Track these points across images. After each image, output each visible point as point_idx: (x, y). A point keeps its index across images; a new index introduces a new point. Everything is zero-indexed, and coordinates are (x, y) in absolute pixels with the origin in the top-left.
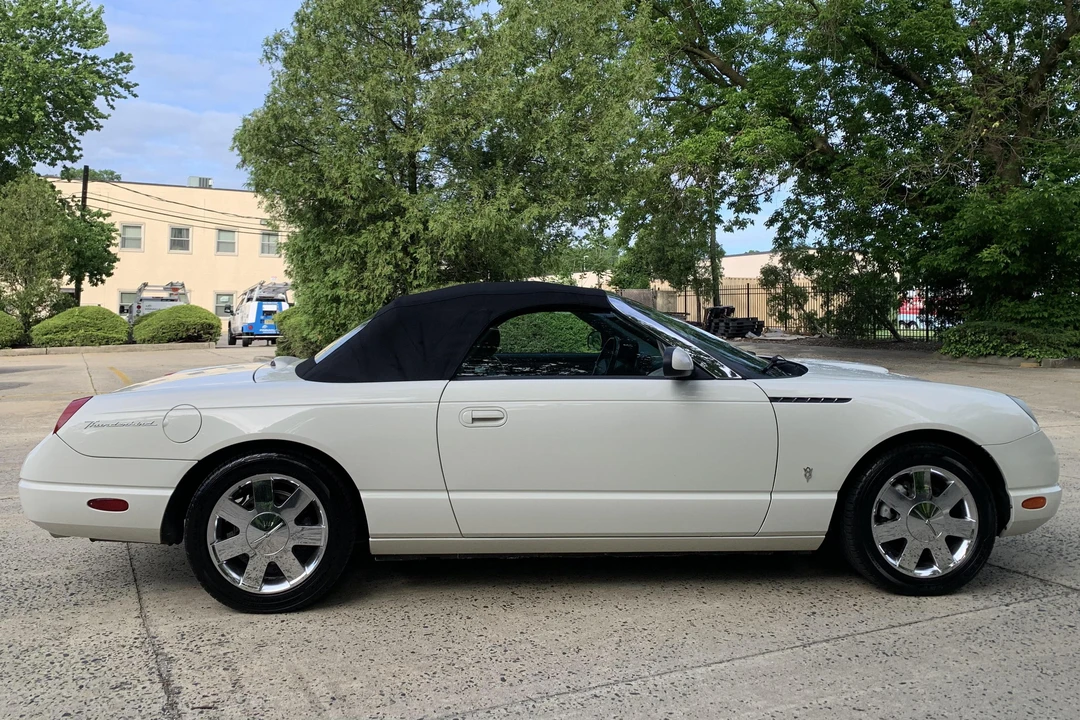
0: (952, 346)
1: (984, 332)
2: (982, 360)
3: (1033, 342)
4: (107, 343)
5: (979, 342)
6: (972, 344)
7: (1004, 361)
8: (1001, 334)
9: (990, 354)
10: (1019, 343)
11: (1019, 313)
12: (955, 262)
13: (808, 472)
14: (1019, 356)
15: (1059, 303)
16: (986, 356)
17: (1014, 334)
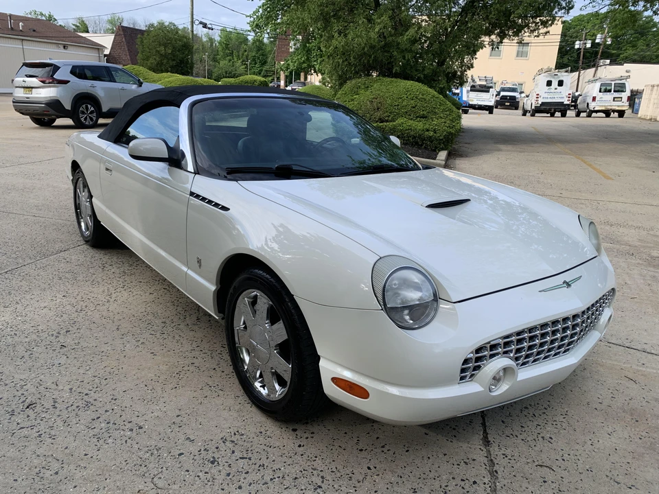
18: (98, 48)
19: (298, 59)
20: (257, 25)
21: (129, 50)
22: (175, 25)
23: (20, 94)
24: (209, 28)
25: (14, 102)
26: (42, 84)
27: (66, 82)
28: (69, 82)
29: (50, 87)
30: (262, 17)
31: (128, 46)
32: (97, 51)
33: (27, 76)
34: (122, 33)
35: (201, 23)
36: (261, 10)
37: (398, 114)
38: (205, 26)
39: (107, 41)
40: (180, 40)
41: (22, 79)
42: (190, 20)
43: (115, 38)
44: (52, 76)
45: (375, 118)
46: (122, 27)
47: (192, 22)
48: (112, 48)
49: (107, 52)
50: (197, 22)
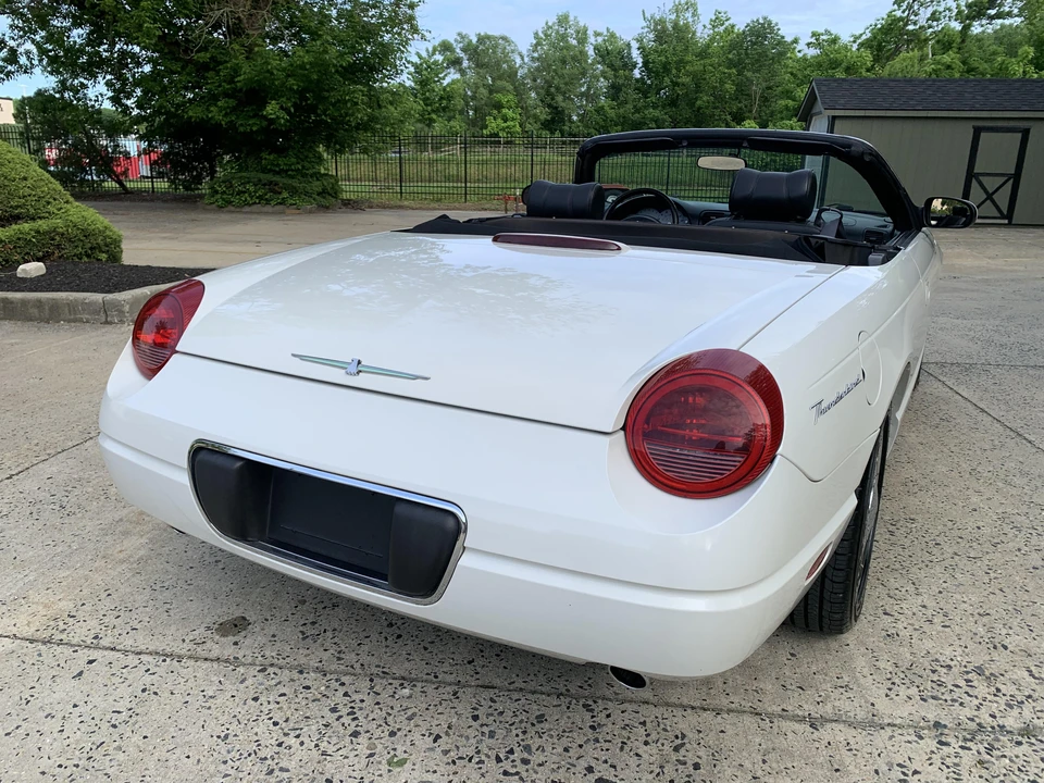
0: (219, 196)
1: (249, 182)
2: (247, 209)
3: (294, 191)
5: (245, 192)
6: (238, 194)
7: (268, 208)
8: (265, 185)
9: (255, 203)
10: (280, 193)
11: (278, 165)
12: (226, 115)
14: (281, 204)
15: (307, 157)
16: (250, 205)
17: (276, 185)
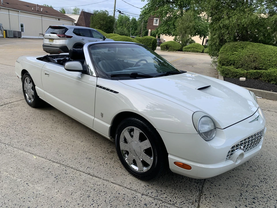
4: (197, 52)
13: (102, 115)
18: (72, 20)
19: (163, 29)
20: (145, 13)
21: (85, 22)
22: (107, 12)
23: (47, 42)
24: (122, 13)
25: (43, 46)
26: (59, 38)
27: (71, 37)
28: (72, 37)
29: (63, 39)
30: (147, 9)
31: (85, 20)
32: (71, 22)
33: (51, 33)
34: (83, 14)
35: (118, 11)
36: (147, 6)
37: (269, 65)
38: (120, 12)
39: (76, 18)
40: (109, 18)
41: (49, 34)
42: (114, 10)
43: (80, 17)
44: (64, 33)
45: (251, 66)
46: (84, 12)
47: (115, 11)
48: (78, 21)
49: (76, 22)
50: (117, 11)
